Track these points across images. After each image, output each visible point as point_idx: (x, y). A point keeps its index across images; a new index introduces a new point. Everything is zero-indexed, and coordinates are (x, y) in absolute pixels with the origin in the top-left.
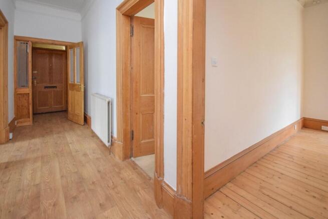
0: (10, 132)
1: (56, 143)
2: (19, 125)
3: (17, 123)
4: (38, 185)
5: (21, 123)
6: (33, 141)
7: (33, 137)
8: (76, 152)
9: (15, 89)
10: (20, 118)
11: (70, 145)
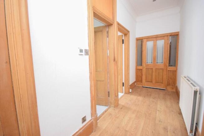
0: (131, 89)
1: (149, 106)
2: (137, 85)
3: (137, 84)
4: (127, 131)
5: (138, 84)
6: (139, 97)
7: (140, 95)
8: (160, 121)
9: (136, 66)
10: (138, 82)
11: (158, 112)
